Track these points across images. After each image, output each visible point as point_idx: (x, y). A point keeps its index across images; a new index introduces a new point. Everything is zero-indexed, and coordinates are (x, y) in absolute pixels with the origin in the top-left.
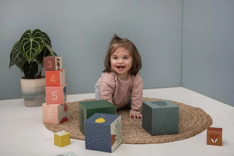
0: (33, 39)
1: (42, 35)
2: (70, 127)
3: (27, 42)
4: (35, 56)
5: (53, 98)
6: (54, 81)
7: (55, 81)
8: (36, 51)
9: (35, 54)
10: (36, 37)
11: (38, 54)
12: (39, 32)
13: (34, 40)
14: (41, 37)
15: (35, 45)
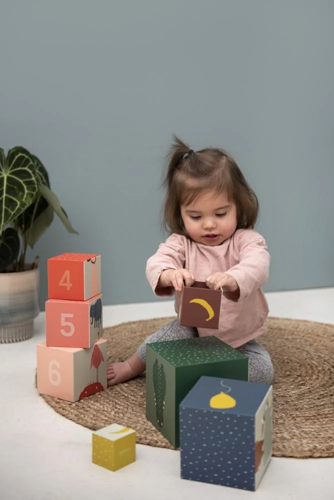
0: (9, 172)
1: (31, 163)
2: (118, 407)
4: (15, 214)
5: (63, 332)
6: (69, 285)
7: (71, 285)
8: (19, 203)
9: (15, 212)
10: (16, 166)
11: (22, 211)
12: (24, 155)
13: (11, 174)
14: (29, 168)
15: (15, 187)
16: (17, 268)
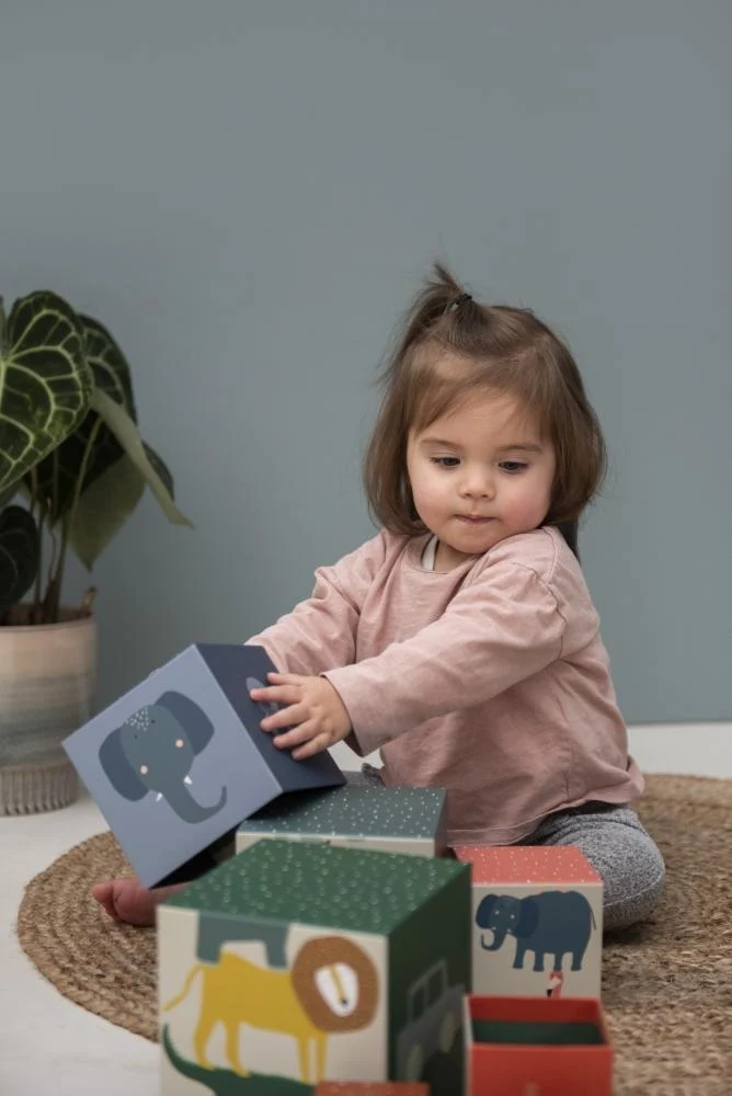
0: (13, 357)
1: (73, 333)
4: (19, 467)
8: (32, 437)
9: (20, 459)
10: (33, 339)
11: (42, 455)
12: (56, 313)
13: (17, 361)
14: (66, 347)
15: (27, 396)
16: (39, 615)
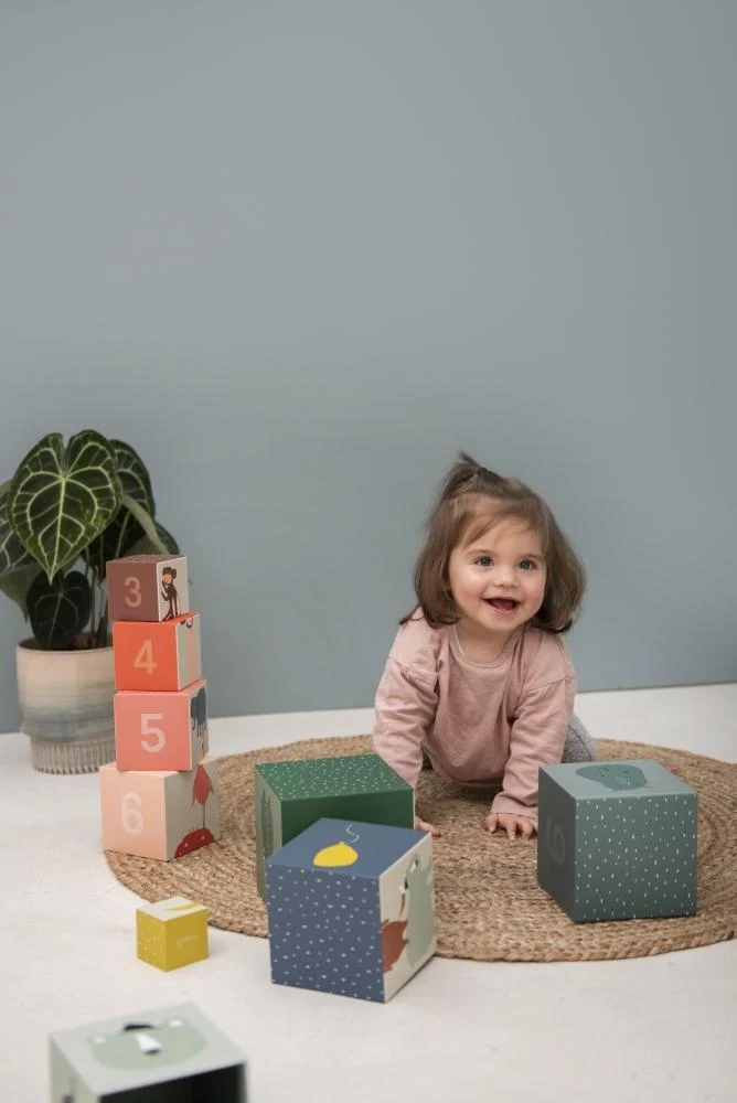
0: (70, 475)
1: (109, 458)
2: (219, 874)
3: (44, 489)
4: (76, 548)
5: (145, 745)
6: (150, 666)
7: (155, 665)
8: (83, 528)
9: (76, 543)
10: (83, 462)
11: (90, 540)
12: (97, 444)
13: (73, 478)
14: (104, 467)
15: (80, 501)
16: (94, 642)
